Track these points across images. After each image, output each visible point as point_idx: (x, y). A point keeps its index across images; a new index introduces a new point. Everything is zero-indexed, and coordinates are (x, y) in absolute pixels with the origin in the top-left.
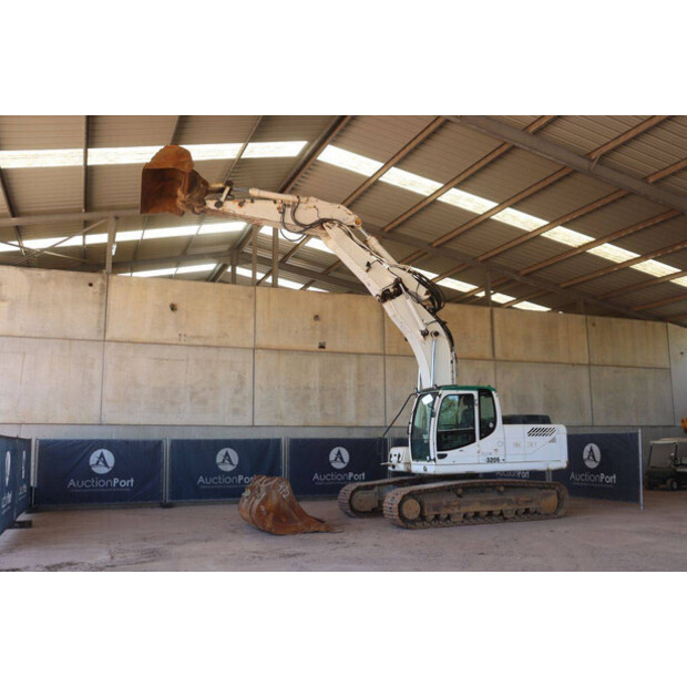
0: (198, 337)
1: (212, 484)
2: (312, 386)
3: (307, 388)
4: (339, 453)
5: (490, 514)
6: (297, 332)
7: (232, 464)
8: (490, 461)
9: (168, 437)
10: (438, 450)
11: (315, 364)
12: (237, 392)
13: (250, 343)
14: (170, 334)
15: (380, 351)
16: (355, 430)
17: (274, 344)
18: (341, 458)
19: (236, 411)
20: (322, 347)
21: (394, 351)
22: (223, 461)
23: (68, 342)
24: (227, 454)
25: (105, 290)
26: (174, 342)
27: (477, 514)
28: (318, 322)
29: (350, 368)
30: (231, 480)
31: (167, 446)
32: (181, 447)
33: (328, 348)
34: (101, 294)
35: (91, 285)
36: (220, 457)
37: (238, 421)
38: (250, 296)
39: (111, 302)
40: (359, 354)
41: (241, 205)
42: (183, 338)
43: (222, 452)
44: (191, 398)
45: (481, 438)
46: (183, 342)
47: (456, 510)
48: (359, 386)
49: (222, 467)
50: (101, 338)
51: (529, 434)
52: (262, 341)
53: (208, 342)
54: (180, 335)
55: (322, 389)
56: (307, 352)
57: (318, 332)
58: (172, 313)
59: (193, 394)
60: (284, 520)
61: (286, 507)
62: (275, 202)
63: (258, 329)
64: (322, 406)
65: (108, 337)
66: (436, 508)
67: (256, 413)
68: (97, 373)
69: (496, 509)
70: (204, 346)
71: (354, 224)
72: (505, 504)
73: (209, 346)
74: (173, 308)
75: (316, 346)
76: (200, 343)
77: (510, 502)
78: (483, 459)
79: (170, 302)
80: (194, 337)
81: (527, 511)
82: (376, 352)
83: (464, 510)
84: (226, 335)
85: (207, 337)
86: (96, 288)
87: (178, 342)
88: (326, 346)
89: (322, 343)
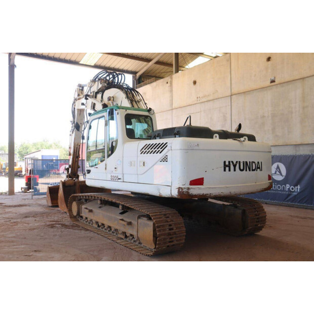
0: (205, 97)
2: (266, 115)
3: (263, 117)
4: (278, 167)
6: (255, 75)
11: (268, 96)
13: (229, 93)
14: (193, 99)
16: (301, 148)
17: (242, 89)
18: (280, 172)
20: (273, 81)
23: (162, 113)
25: (171, 84)
26: (195, 102)
28: (269, 62)
29: (295, 93)
33: (277, 82)
34: (170, 86)
35: (167, 83)
38: (228, 61)
39: (173, 88)
40: (303, 78)
42: (198, 99)
45: (108, 157)
46: (199, 102)
48: (304, 108)
50: (171, 108)
52: (235, 90)
53: (209, 98)
55: (274, 116)
56: (263, 88)
57: (270, 71)
58: (194, 86)
63: (232, 82)
64: (274, 129)
65: (173, 107)
70: (207, 101)
73: (209, 101)
74: (195, 83)
75: (268, 83)
76: (205, 100)
78: (109, 176)
79: (193, 80)
80: (202, 97)
84: (217, 91)
85: (209, 96)
86: (169, 84)
87: (197, 102)
88: (276, 80)
89: (273, 78)
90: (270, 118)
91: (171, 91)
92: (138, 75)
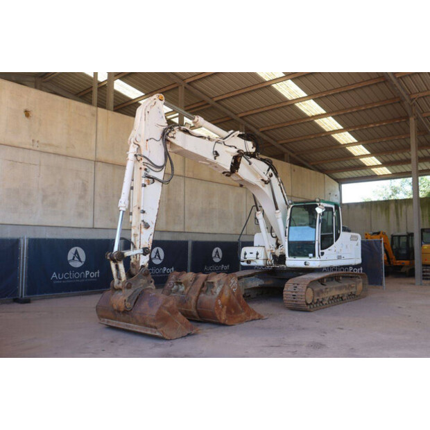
0: (50, 145)
1: (64, 279)
7: (80, 260)
9: (25, 237)
10: (321, 249)
12: (81, 197)
13: (92, 156)
14: (23, 139)
15: (182, 174)
16: (165, 234)
17: (111, 159)
18: (159, 256)
19: (80, 215)
21: (191, 174)
22: (73, 259)
24: (76, 252)
26: (28, 146)
27: (333, 298)
30: (80, 275)
31: (24, 245)
32: (37, 245)
36: (70, 256)
37: (81, 223)
38: (93, 115)
42: (36, 144)
43: (73, 250)
44: (43, 201)
45: (336, 240)
46: (35, 148)
47: (326, 295)
48: (169, 200)
49: (72, 264)
52: (102, 156)
53: (58, 151)
54: (33, 140)
58: (26, 119)
59: (45, 197)
60: (233, 312)
61: (235, 300)
63: (98, 145)
66: (318, 294)
67: (96, 217)
69: (340, 293)
73: (59, 155)
74: (27, 113)
76: (51, 151)
77: (346, 287)
78: (336, 256)
79: (25, 107)
80: (46, 145)
81: (351, 294)
82: (180, 174)
83: (329, 294)
84: (73, 146)
85: (57, 147)
87: (31, 147)
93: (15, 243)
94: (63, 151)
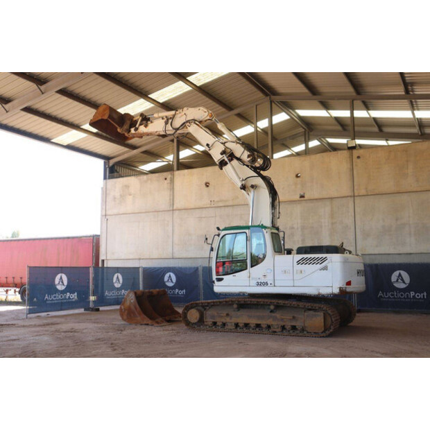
0: (221, 201)
2: (295, 226)
3: (293, 228)
5: (258, 326)
6: (283, 188)
8: (259, 284)
9: (201, 266)
10: (217, 276)
11: (298, 210)
14: (205, 202)
15: (350, 194)
20: (302, 196)
21: (363, 192)
23: (156, 213)
25: (172, 181)
26: (208, 206)
27: (246, 325)
28: (298, 179)
29: (325, 210)
33: (306, 198)
34: (171, 183)
35: (166, 179)
39: (175, 187)
40: (331, 199)
41: (146, 126)
42: (213, 203)
45: (252, 266)
46: (213, 206)
47: (228, 320)
48: (332, 224)
50: (171, 209)
51: (298, 263)
53: (227, 204)
54: (211, 201)
55: (303, 228)
56: (291, 202)
57: (299, 186)
58: (206, 188)
62: (163, 119)
65: (175, 208)
66: (213, 317)
68: (170, 229)
69: (264, 323)
70: (225, 206)
71: (208, 118)
72: (271, 320)
73: (228, 206)
74: (207, 185)
75: (297, 197)
76: (222, 205)
77: (275, 319)
78: (254, 283)
79: (204, 182)
80: (218, 202)
81: (294, 328)
82: (347, 195)
83: (234, 320)
84: (237, 197)
85: (226, 201)
86: (168, 181)
87: (210, 206)
88: (306, 196)
89: (302, 194)
90: (300, 230)
91: (172, 189)
92: (112, 162)
93: (197, 269)
94: (231, 203)
